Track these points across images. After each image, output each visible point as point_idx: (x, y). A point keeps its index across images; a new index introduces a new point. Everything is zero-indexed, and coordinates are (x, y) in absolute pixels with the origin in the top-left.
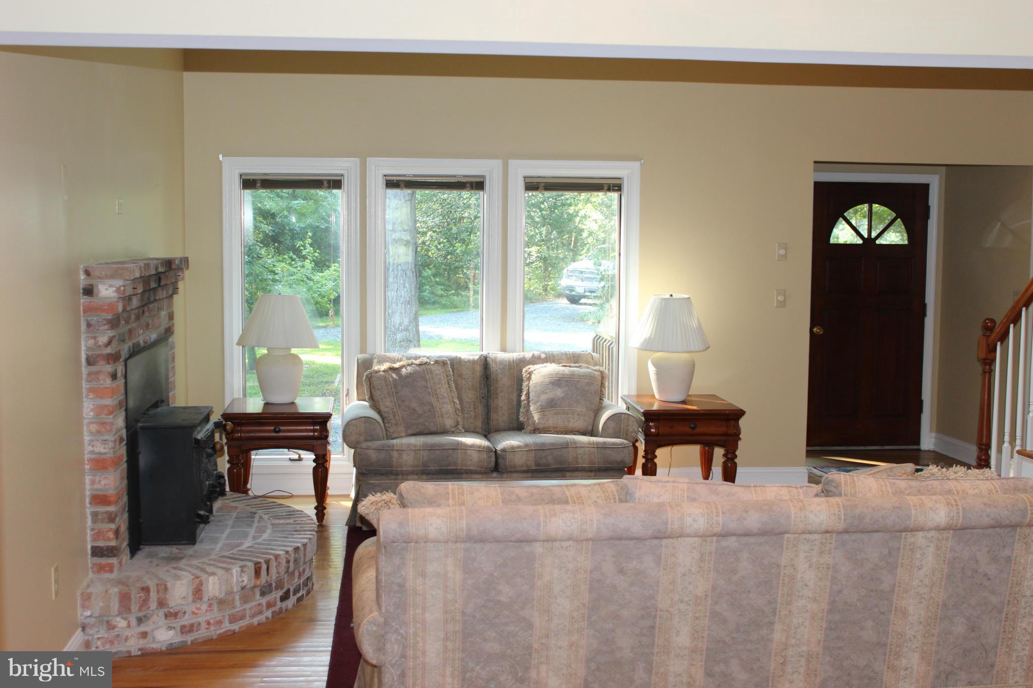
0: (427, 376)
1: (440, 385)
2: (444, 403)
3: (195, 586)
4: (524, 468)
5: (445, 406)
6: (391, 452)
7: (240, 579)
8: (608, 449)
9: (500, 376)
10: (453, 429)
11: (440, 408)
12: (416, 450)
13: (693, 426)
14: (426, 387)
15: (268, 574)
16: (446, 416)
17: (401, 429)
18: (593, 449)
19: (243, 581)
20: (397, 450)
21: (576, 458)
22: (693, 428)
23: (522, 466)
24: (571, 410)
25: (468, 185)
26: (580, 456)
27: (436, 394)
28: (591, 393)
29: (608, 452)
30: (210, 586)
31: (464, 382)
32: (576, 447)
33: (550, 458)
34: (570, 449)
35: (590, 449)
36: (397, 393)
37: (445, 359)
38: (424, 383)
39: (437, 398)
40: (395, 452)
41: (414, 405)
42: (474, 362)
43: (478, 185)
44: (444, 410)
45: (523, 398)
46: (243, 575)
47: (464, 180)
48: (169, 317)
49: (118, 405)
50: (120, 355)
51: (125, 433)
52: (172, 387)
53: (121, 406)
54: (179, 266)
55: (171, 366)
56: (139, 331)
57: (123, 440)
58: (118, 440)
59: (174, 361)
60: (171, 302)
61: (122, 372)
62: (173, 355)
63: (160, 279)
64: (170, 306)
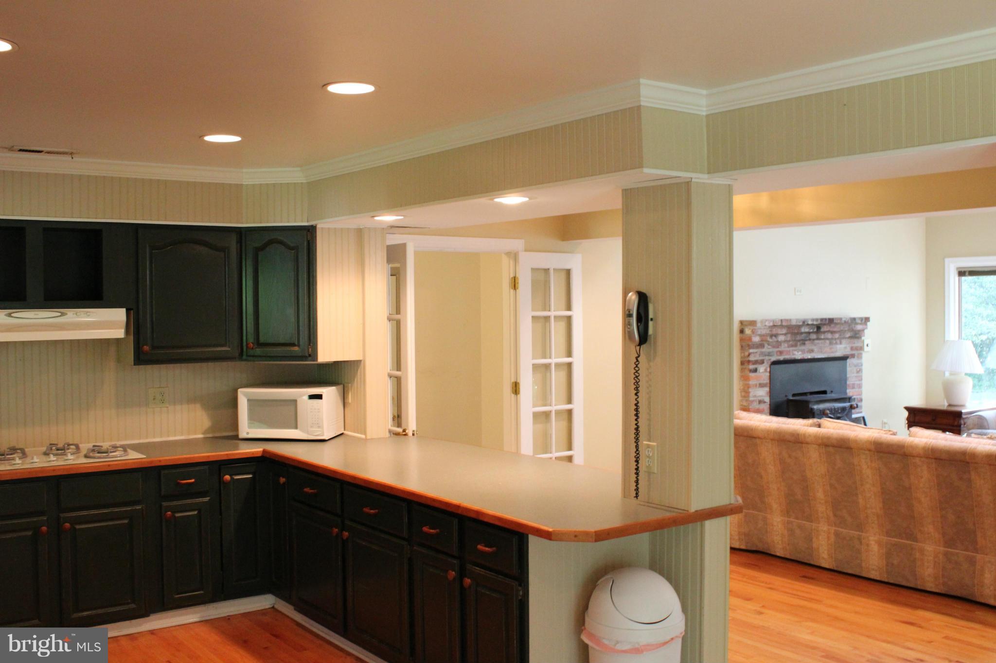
48: (852, 349)
49: (758, 385)
50: (762, 362)
51: (767, 399)
52: (856, 387)
53: (762, 386)
54: (850, 321)
55: (853, 375)
56: (796, 353)
57: (765, 402)
58: (756, 401)
59: (860, 372)
60: (856, 341)
61: (766, 370)
62: (858, 370)
63: (818, 328)
64: (854, 343)
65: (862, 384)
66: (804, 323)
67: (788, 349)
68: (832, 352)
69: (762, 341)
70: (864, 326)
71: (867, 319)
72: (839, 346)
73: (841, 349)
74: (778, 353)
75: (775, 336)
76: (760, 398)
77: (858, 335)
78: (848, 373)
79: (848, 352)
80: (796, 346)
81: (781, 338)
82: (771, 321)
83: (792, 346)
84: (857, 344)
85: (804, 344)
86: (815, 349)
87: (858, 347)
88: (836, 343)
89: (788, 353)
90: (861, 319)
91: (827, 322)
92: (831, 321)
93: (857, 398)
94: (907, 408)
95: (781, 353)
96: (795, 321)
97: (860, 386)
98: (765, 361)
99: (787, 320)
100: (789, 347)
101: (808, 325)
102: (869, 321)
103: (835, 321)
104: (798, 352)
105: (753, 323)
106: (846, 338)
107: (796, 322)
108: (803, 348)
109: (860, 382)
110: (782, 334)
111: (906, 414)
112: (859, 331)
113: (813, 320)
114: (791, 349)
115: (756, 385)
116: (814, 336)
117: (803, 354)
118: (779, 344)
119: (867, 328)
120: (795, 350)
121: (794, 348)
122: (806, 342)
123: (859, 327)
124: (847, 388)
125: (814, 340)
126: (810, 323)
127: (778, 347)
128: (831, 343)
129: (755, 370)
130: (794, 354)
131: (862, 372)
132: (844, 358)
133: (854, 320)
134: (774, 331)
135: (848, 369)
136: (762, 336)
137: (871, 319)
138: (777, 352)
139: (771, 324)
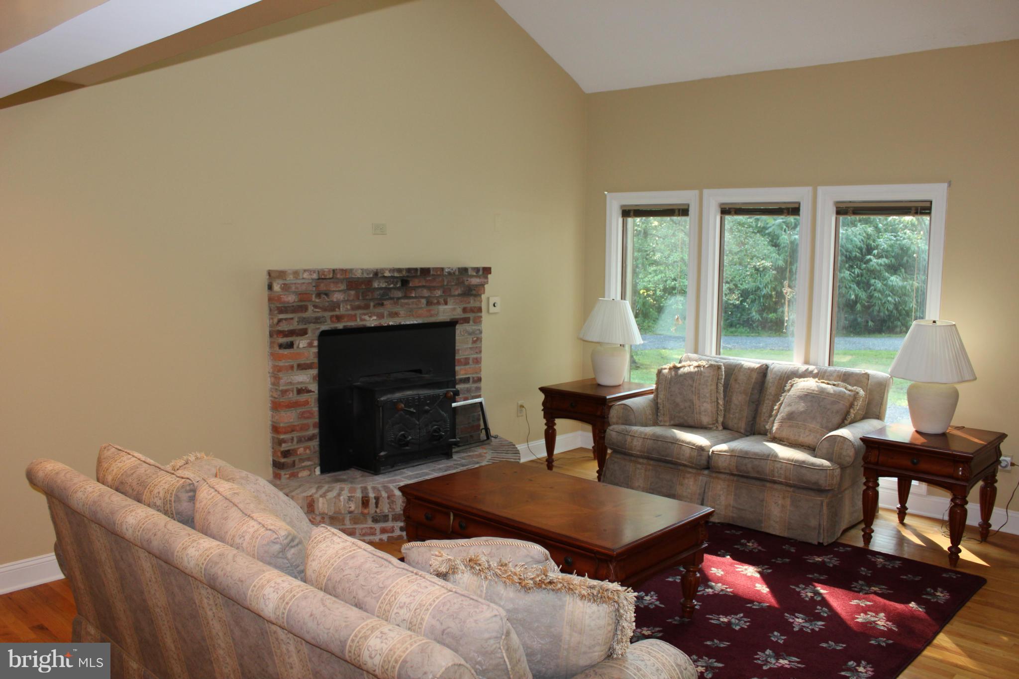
0: (696, 377)
1: (705, 386)
2: (705, 402)
3: (308, 501)
4: (728, 471)
5: (705, 404)
6: (627, 436)
7: (347, 505)
8: (804, 468)
9: (770, 384)
10: (711, 426)
11: (699, 406)
12: (645, 438)
13: (915, 461)
14: (692, 386)
15: (377, 507)
16: (704, 413)
17: (667, 418)
18: (790, 465)
19: (350, 507)
20: (631, 436)
21: (773, 471)
22: (914, 464)
23: (725, 469)
24: (805, 425)
25: (785, 211)
26: (776, 470)
27: (699, 394)
28: (833, 412)
29: (804, 471)
30: (320, 505)
31: (737, 386)
32: (775, 461)
33: (749, 466)
34: (769, 461)
35: (787, 465)
36: (669, 388)
37: (720, 364)
38: (690, 382)
39: (699, 397)
40: (629, 437)
41: (678, 400)
42: (752, 370)
43: (794, 210)
44: (703, 409)
45: (776, 408)
46: (350, 502)
47: (783, 206)
48: (465, 310)
49: (295, 367)
50: (303, 333)
51: (314, 387)
52: (471, 362)
53: (302, 367)
54: (457, 273)
55: (466, 346)
56: (367, 317)
57: (309, 391)
58: (293, 391)
59: (478, 342)
60: (472, 300)
61: (310, 345)
62: (475, 339)
63: (405, 282)
64: (469, 303)
65: (481, 358)
66: (377, 274)
67: (352, 313)
68: (431, 316)
69: (300, 301)
70: (483, 280)
71: (487, 271)
72: (442, 308)
73: (445, 312)
74: (334, 319)
75: (327, 295)
76: (299, 387)
77: (474, 292)
78: (457, 344)
79: (458, 313)
80: (367, 307)
81: (337, 297)
82: (314, 272)
83: (359, 308)
84: (472, 303)
85: (382, 305)
86: (402, 313)
87: (475, 307)
88: (438, 303)
89: (353, 318)
90: (477, 270)
91: (419, 273)
92: (425, 272)
93: (473, 378)
94: (542, 389)
95: (339, 318)
96: (360, 271)
97: (478, 361)
98: (309, 331)
99: (344, 271)
100: (353, 308)
101: (385, 277)
102: (490, 273)
103: (432, 272)
104: (370, 317)
105: (282, 274)
106: (454, 296)
107: (362, 273)
108: (380, 310)
109: (478, 356)
110: (339, 291)
111: (542, 397)
112: (477, 286)
113: (393, 270)
114: (359, 312)
115: (292, 367)
116: (399, 294)
117: (380, 319)
118: (335, 306)
119: (487, 283)
120: (365, 314)
121: (365, 311)
122: (385, 303)
123: (475, 281)
124: (456, 364)
125: (399, 299)
126: (387, 274)
127: (334, 310)
128: (429, 303)
129: (291, 345)
130: (362, 320)
131: (481, 341)
132: (451, 325)
133: (464, 271)
134: (323, 287)
135: (458, 338)
136: (300, 294)
137: (492, 270)
138: (332, 317)
139: (315, 276)
